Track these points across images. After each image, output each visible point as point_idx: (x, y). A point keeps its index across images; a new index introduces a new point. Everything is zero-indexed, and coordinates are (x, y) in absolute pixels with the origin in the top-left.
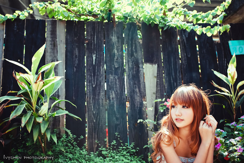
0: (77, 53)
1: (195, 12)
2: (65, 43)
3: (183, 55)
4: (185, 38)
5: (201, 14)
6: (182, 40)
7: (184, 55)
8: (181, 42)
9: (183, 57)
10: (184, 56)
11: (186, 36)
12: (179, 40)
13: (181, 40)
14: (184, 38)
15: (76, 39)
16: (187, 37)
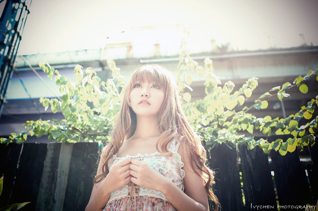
0: (82, 189)
1: (268, 119)
2: (68, 175)
3: (247, 189)
4: (251, 161)
5: (278, 120)
6: (246, 163)
7: (250, 188)
8: (243, 167)
9: (248, 192)
10: (249, 190)
11: (252, 156)
12: (240, 163)
13: (243, 164)
14: (248, 161)
15: (83, 168)
16: (253, 158)
